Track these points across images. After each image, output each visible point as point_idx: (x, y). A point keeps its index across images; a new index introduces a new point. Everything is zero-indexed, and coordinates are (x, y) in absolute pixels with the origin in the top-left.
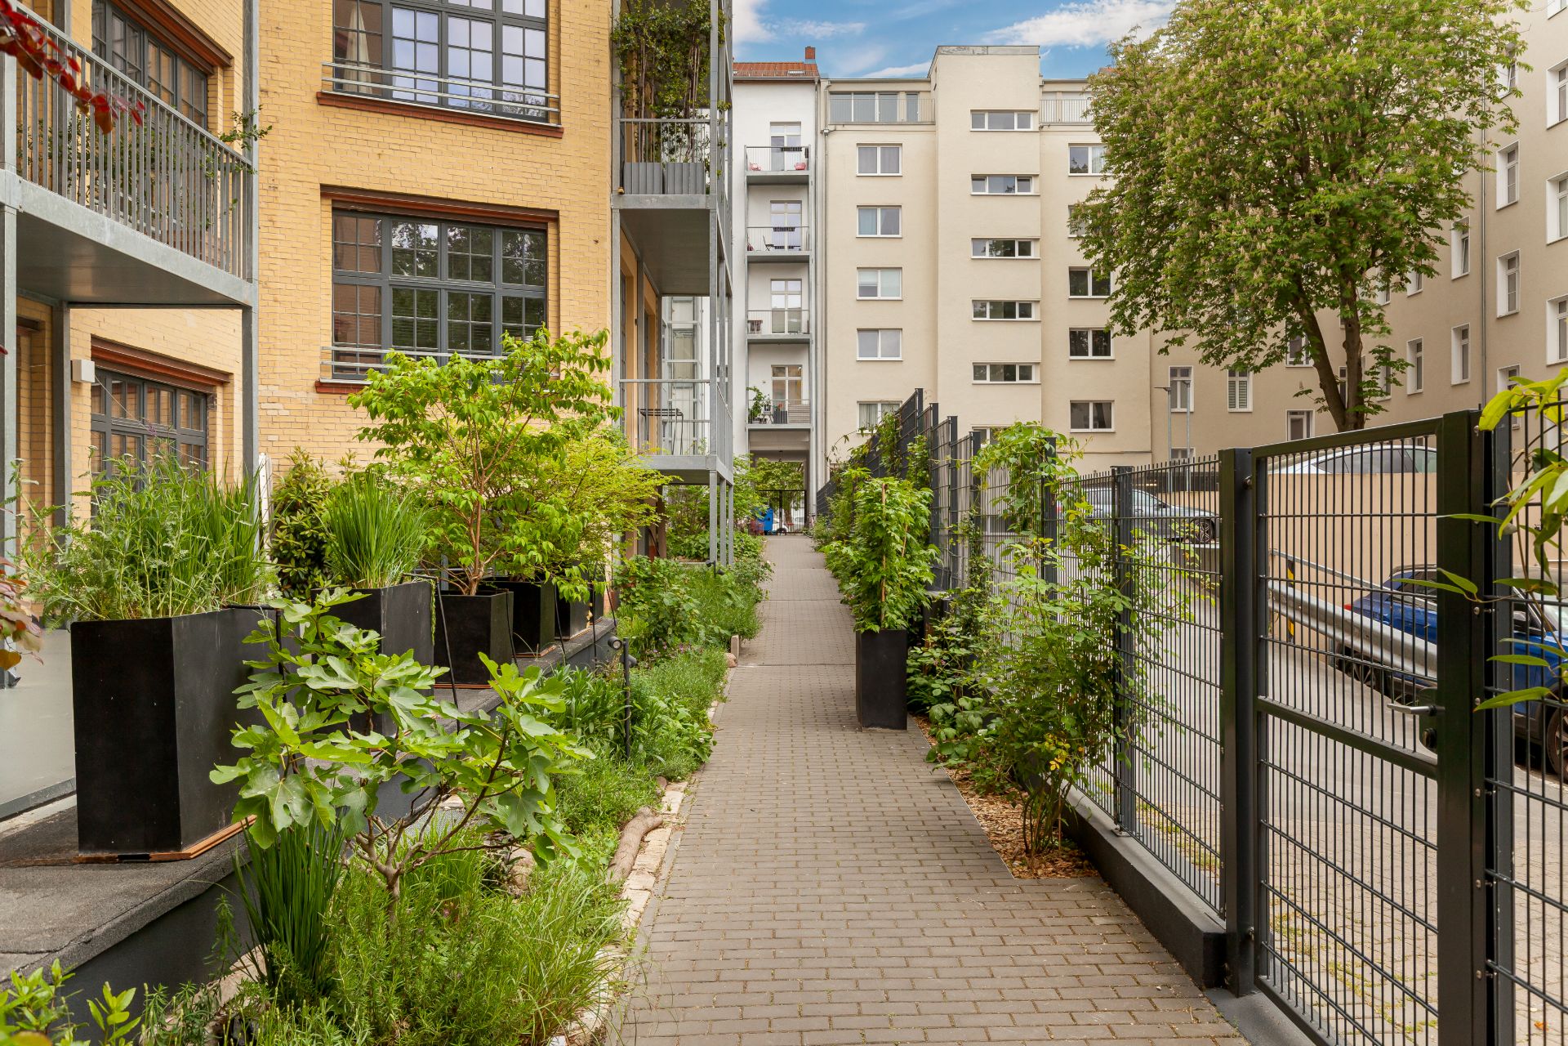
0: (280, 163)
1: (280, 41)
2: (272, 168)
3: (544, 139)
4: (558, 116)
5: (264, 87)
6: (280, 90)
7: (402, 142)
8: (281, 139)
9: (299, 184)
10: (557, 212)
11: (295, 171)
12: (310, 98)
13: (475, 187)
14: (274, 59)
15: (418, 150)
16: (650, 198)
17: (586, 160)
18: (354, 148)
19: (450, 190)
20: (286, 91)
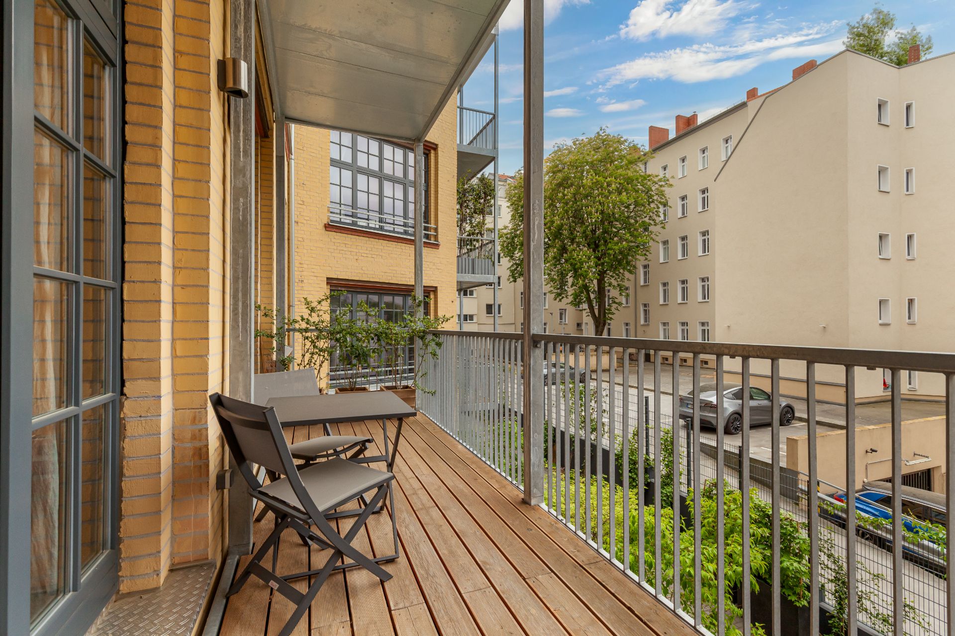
0: (305, 266)
1: (305, 192)
2: (301, 269)
3: (431, 249)
4: (436, 237)
5: (296, 220)
6: (305, 222)
7: (368, 252)
8: (305, 251)
9: (315, 278)
10: (436, 288)
11: (313, 270)
12: (321, 226)
13: (402, 276)
14: (301, 203)
15: (375, 256)
16: (468, 276)
17: (448, 260)
18: (344, 256)
19: (390, 278)
20: (308, 222)
